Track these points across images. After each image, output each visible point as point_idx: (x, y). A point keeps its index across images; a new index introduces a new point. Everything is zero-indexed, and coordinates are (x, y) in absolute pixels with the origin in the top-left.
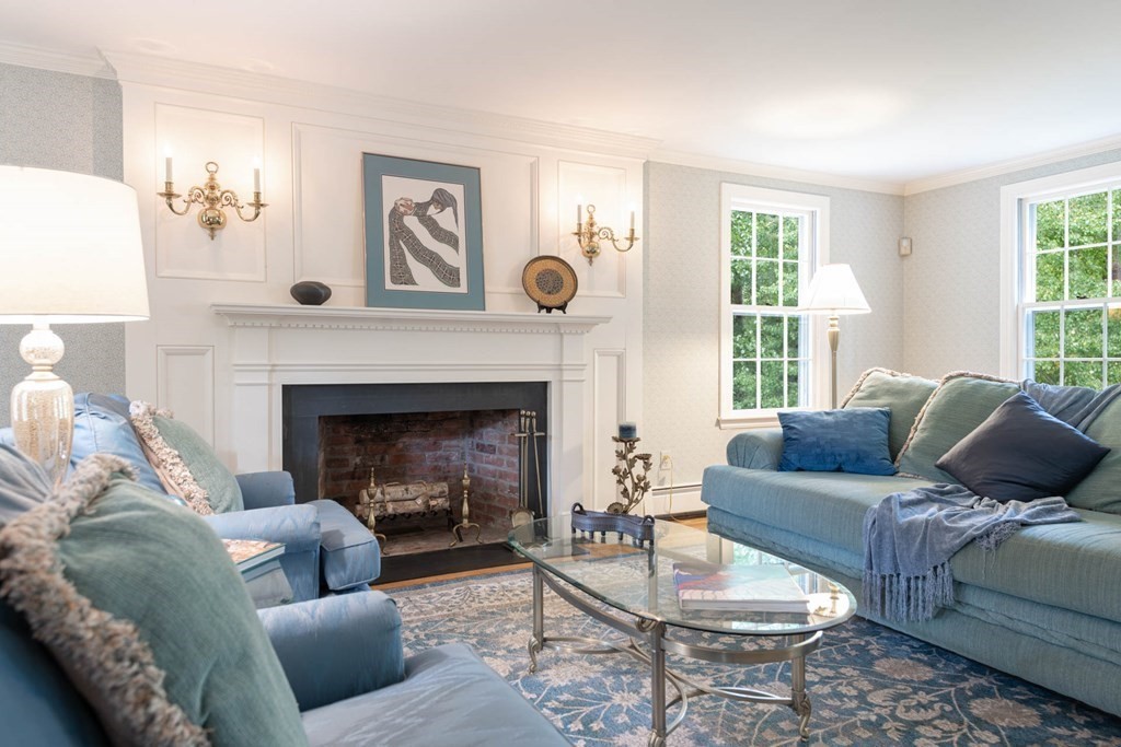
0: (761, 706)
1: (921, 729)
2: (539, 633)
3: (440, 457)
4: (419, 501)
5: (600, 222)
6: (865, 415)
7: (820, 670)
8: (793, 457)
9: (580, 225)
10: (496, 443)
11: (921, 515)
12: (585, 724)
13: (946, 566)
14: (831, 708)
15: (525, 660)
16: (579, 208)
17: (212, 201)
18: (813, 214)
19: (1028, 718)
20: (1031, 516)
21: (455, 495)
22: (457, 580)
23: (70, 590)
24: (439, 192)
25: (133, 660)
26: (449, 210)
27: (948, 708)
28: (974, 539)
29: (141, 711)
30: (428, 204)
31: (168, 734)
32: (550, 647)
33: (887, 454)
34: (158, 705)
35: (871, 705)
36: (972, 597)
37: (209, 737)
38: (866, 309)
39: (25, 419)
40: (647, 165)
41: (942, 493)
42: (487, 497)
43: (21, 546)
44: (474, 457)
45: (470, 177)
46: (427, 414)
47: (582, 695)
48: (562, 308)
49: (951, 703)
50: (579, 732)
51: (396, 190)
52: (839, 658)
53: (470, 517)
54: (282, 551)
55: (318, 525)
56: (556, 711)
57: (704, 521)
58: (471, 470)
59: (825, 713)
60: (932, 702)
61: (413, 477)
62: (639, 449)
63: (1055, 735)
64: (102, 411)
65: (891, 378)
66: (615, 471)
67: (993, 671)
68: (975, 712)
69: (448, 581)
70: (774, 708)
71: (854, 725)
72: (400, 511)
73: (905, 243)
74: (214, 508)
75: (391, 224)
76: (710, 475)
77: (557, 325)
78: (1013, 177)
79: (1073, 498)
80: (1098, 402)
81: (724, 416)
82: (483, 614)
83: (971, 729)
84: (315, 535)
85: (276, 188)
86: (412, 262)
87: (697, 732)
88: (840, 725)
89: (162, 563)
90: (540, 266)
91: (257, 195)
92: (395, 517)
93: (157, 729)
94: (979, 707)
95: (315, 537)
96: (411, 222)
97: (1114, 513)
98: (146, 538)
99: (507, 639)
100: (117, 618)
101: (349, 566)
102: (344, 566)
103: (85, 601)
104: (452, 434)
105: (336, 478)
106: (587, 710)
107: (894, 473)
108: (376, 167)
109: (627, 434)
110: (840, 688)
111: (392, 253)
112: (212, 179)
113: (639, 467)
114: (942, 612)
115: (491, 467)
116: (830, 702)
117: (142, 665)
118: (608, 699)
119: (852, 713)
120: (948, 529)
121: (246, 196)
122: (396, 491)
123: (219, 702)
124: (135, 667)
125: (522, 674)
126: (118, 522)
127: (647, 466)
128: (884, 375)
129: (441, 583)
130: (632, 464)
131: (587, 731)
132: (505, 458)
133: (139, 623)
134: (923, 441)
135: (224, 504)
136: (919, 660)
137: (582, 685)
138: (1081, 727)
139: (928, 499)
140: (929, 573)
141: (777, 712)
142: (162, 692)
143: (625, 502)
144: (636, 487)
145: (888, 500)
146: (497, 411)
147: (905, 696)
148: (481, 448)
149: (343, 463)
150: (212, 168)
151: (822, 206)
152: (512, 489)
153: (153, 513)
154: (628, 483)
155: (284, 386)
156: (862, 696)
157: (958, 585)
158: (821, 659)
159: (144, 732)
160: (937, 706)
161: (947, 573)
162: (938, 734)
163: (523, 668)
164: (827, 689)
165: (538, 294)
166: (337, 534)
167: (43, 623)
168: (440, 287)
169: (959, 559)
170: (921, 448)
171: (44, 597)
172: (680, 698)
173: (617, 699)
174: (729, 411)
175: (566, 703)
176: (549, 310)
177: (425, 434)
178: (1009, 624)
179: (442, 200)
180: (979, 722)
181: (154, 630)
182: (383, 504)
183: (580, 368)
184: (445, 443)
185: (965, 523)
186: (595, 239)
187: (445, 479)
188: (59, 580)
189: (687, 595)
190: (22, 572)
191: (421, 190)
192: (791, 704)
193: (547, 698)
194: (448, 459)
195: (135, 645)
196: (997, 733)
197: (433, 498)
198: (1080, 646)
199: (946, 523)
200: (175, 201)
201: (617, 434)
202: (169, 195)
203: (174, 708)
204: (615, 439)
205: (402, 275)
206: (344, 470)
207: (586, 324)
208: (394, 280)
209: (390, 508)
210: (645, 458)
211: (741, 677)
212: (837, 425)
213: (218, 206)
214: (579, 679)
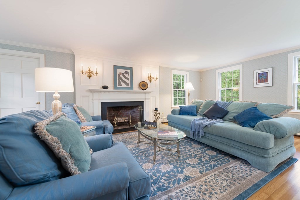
0: (173, 152)
1: (197, 155)
2: (139, 141)
3: (127, 113)
4: (123, 120)
5: (152, 76)
6: (193, 106)
7: (183, 146)
8: (181, 113)
9: (148, 76)
10: (136, 111)
11: (199, 122)
12: (145, 155)
13: (203, 130)
14: (184, 152)
15: (137, 145)
16: (148, 74)
17: (89, 73)
18: (186, 75)
19: (215, 153)
20: (216, 122)
21: (129, 119)
22: (128, 133)
23: (47, 133)
24: (126, 71)
25: (57, 143)
26: (128, 74)
27: (202, 152)
28: (207, 125)
29: (58, 151)
30: (124, 73)
31: (62, 154)
32: (141, 143)
33: (196, 113)
34: (61, 150)
35: (190, 151)
36: (207, 135)
37: (70, 155)
38: (194, 90)
39: (54, 107)
40: (159, 67)
41: (203, 118)
42: (134, 120)
43: (38, 126)
44: (132, 113)
45: (131, 69)
46: (125, 106)
47: (145, 150)
48: (146, 89)
49: (203, 151)
50: (144, 156)
51: (119, 71)
52: (186, 144)
53: (131, 123)
54: (96, 128)
55: (103, 124)
56: (141, 153)
57: (168, 123)
58: (132, 115)
59: (183, 153)
60: (200, 151)
61: (123, 116)
62: (158, 112)
63: (218, 156)
64: (69, 106)
65: (197, 100)
66: (154, 115)
67: (210, 146)
68: (206, 153)
69: (127, 133)
70: (175, 152)
71: (187, 155)
72: (120, 122)
73: (201, 79)
74: (87, 121)
75: (118, 76)
76: (168, 116)
77: (145, 92)
78: (217, 69)
79: (224, 119)
80: (228, 104)
81: (172, 107)
82: (132, 138)
83: (205, 155)
84: (103, 125)
85: (100, 71)
86: (121, 82)
87: (162, 156)
88: (185, 155)
89: (64, 128)
90: (142, 83)
91: (96, 72)
92: (119, 123)
93: (60, 153)
94: (207, 152)
95: (103, 126)
96: (121, 76)
97: (230, 121)
98: (63, 125)
99: (135, 142)
100: (55, 137)
101: (108, 130)
102: (107, 130)
103: (49, 134)
104: (129, 110)
105: (110, 117)
106: (146, 153)
107: (197, 115)
108: (116, 68)
109: (156, 109)
110: (186, 149)
111: (118, 81)
112: (89, 69)
113: (158, 115)
114: (202, 137)
115: (135, 115)
116: (184, 151)
117: (58, 144)
118: (149, 151)
119: (187, 153)
120: (203, 124)
121: (95, 72)
122: (119, 119)
123: (72, 150)
124: (57, 144)
125: (136, 147)
126: (58, 122)
127: (159, 115)
128: (196, 100)
129: (126, 133)
130: (157, 114)
131: (145, 156)
132: (137, 113)
133: (59, 138)
134: (201, 110)
135: (89, 121)
136: (199, 145)
137: (145, 149)
138: (222, 155)
139: (201, 119)
140: (200, 131)
141: (175, 153)
142: (62, 148)
143: (156, 120)
144: (158, 118)
145: (195, 119)
146: (136, 106)
147: (196, 150)
148: (133, 112)
149: (111, 114)
150: (89, 68)
151: (188, 73)
152: (138, 118)
153: (65, 121)
154: (156, 117)
155: (101, 102)
156: (189, 150)
157: (204, 133)
158: (184, 144)
159: (59, 154)
160: (200, 152)
161: (203, 131)
162: (200, 156)
163: (136, 146)
164: (184, 149)
165: (142, 87)
166: (107, 125)
167: (42, 137)
168: (126, 86)
169: (204, 129)
170: (201, 111)
171: (42, 133)
172: (159, 151)
173: (151, 151)
174: (173, 106)
175: (143, 151)
176: (144, 90)
177: (124, 110)
178: (212, 139)
179: (126, 73)
180: (207, 154)
181: (61, 139)
182: (117, 121)
183: (149, 99)
184: (128, 111)
185: (206, 123)
186: (151, 79)
187: (128, 117)
188: (45, 131)
189: (159, 134)
190: (38, 129)
191: (123, 71)
192: (177, 151)
193: (140, 151)
194: (128, 114)
195: (57, 141)
196: (209, 156)
197: (125, 120)
198: (223, 142)
199: (203, 123)
200: (83, 73)
201: (155, 109)
202: (82, 72)
203: (64, 150)
204: (154, 110)
205: (120, 84)
206: (112, 115)
207: (150, 92)
208: (119, 85)
209: (119, 121)
210: (159, 113)
211: (171, 147)
212: (188, 108)
213: (90, 74)
214: (145, 148)
